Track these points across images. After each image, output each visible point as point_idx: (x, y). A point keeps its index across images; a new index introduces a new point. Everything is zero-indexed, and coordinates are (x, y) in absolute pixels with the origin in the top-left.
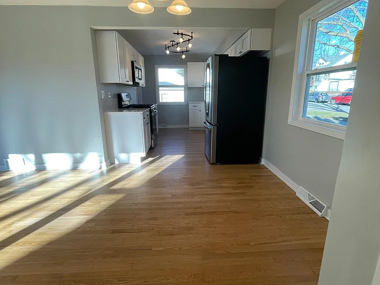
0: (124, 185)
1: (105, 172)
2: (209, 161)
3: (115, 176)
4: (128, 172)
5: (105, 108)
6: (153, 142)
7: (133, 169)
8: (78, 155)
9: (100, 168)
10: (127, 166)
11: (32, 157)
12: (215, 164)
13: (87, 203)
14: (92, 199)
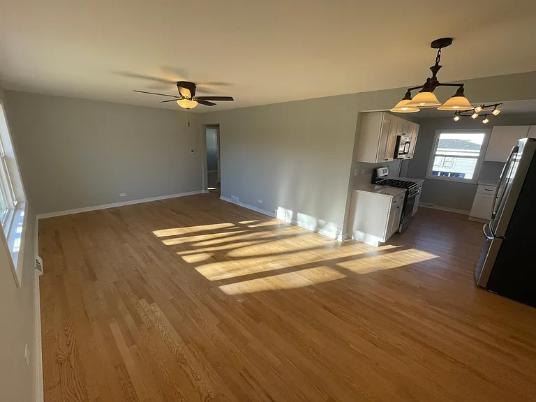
0: (351, 266)
1: (340, 244)
2: (476, 281)
3: (346, 252)
4: (360, 253)
5: (355, 184)
6: (401, 228)
7: (367, 252)
8: (322, 221)
9: (336, 239)
10: (360, 246)
11: (291, 212)
12: (483, 288)
13: (314, 269)
14: (319, 268)
